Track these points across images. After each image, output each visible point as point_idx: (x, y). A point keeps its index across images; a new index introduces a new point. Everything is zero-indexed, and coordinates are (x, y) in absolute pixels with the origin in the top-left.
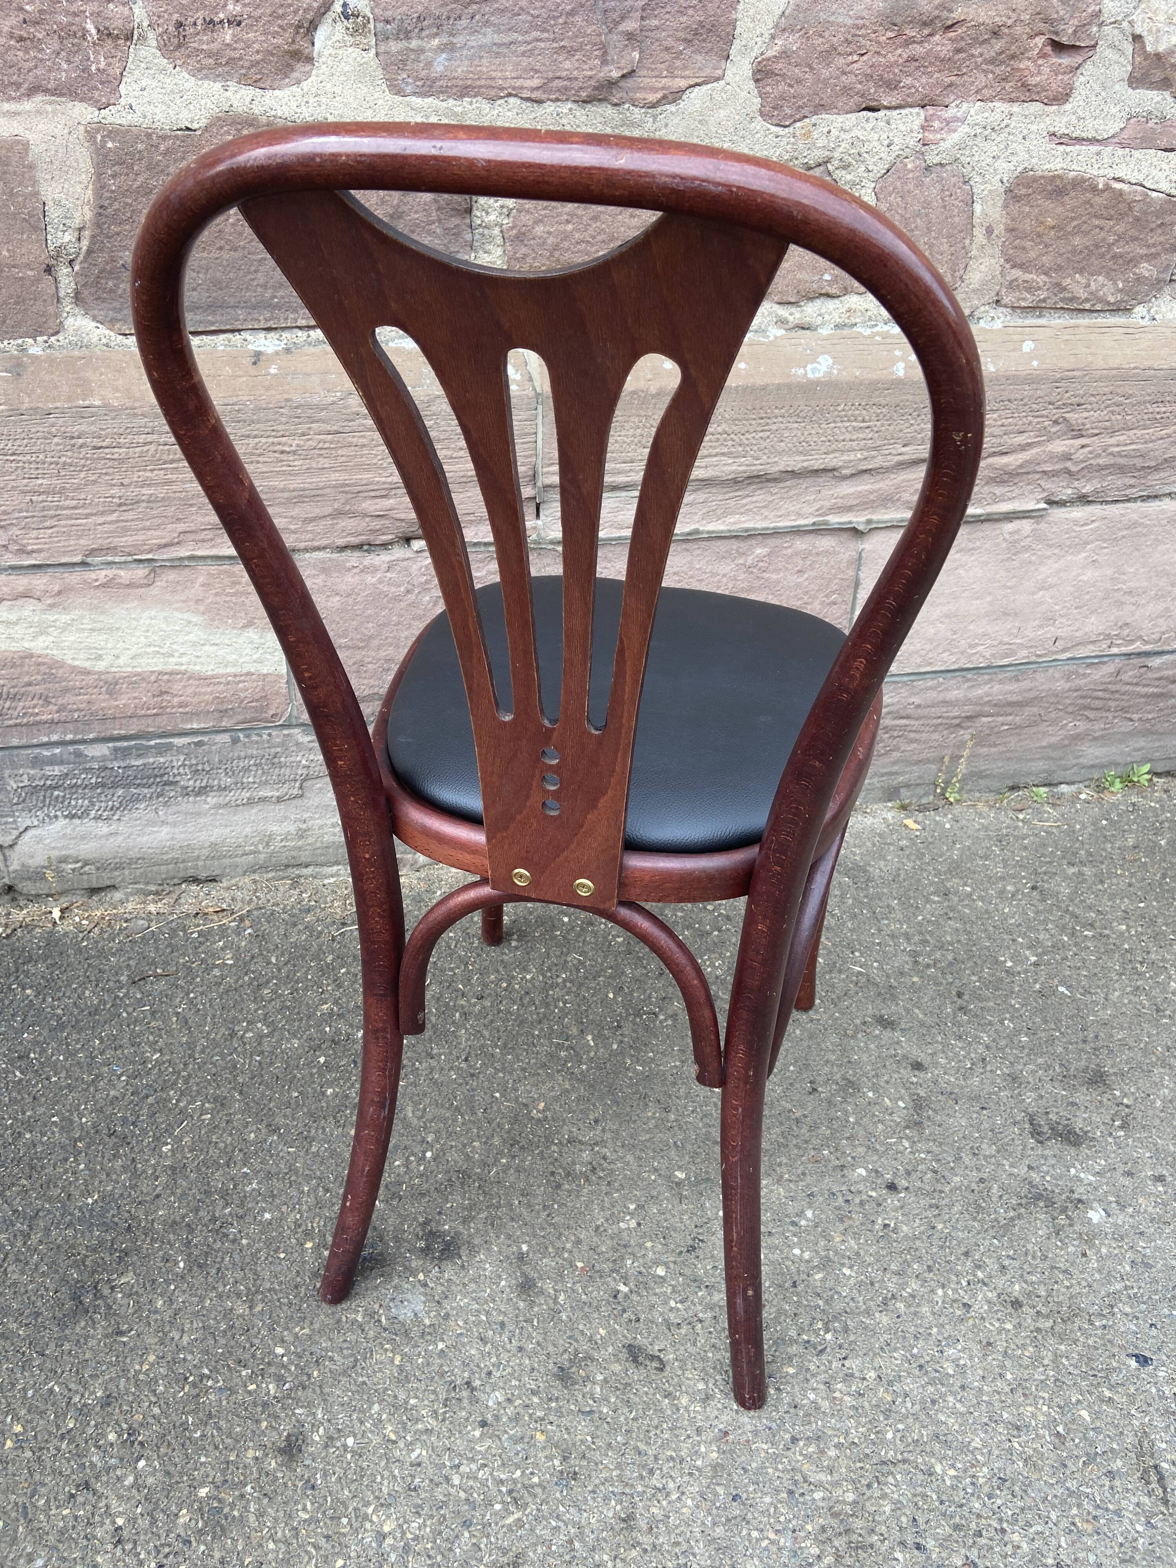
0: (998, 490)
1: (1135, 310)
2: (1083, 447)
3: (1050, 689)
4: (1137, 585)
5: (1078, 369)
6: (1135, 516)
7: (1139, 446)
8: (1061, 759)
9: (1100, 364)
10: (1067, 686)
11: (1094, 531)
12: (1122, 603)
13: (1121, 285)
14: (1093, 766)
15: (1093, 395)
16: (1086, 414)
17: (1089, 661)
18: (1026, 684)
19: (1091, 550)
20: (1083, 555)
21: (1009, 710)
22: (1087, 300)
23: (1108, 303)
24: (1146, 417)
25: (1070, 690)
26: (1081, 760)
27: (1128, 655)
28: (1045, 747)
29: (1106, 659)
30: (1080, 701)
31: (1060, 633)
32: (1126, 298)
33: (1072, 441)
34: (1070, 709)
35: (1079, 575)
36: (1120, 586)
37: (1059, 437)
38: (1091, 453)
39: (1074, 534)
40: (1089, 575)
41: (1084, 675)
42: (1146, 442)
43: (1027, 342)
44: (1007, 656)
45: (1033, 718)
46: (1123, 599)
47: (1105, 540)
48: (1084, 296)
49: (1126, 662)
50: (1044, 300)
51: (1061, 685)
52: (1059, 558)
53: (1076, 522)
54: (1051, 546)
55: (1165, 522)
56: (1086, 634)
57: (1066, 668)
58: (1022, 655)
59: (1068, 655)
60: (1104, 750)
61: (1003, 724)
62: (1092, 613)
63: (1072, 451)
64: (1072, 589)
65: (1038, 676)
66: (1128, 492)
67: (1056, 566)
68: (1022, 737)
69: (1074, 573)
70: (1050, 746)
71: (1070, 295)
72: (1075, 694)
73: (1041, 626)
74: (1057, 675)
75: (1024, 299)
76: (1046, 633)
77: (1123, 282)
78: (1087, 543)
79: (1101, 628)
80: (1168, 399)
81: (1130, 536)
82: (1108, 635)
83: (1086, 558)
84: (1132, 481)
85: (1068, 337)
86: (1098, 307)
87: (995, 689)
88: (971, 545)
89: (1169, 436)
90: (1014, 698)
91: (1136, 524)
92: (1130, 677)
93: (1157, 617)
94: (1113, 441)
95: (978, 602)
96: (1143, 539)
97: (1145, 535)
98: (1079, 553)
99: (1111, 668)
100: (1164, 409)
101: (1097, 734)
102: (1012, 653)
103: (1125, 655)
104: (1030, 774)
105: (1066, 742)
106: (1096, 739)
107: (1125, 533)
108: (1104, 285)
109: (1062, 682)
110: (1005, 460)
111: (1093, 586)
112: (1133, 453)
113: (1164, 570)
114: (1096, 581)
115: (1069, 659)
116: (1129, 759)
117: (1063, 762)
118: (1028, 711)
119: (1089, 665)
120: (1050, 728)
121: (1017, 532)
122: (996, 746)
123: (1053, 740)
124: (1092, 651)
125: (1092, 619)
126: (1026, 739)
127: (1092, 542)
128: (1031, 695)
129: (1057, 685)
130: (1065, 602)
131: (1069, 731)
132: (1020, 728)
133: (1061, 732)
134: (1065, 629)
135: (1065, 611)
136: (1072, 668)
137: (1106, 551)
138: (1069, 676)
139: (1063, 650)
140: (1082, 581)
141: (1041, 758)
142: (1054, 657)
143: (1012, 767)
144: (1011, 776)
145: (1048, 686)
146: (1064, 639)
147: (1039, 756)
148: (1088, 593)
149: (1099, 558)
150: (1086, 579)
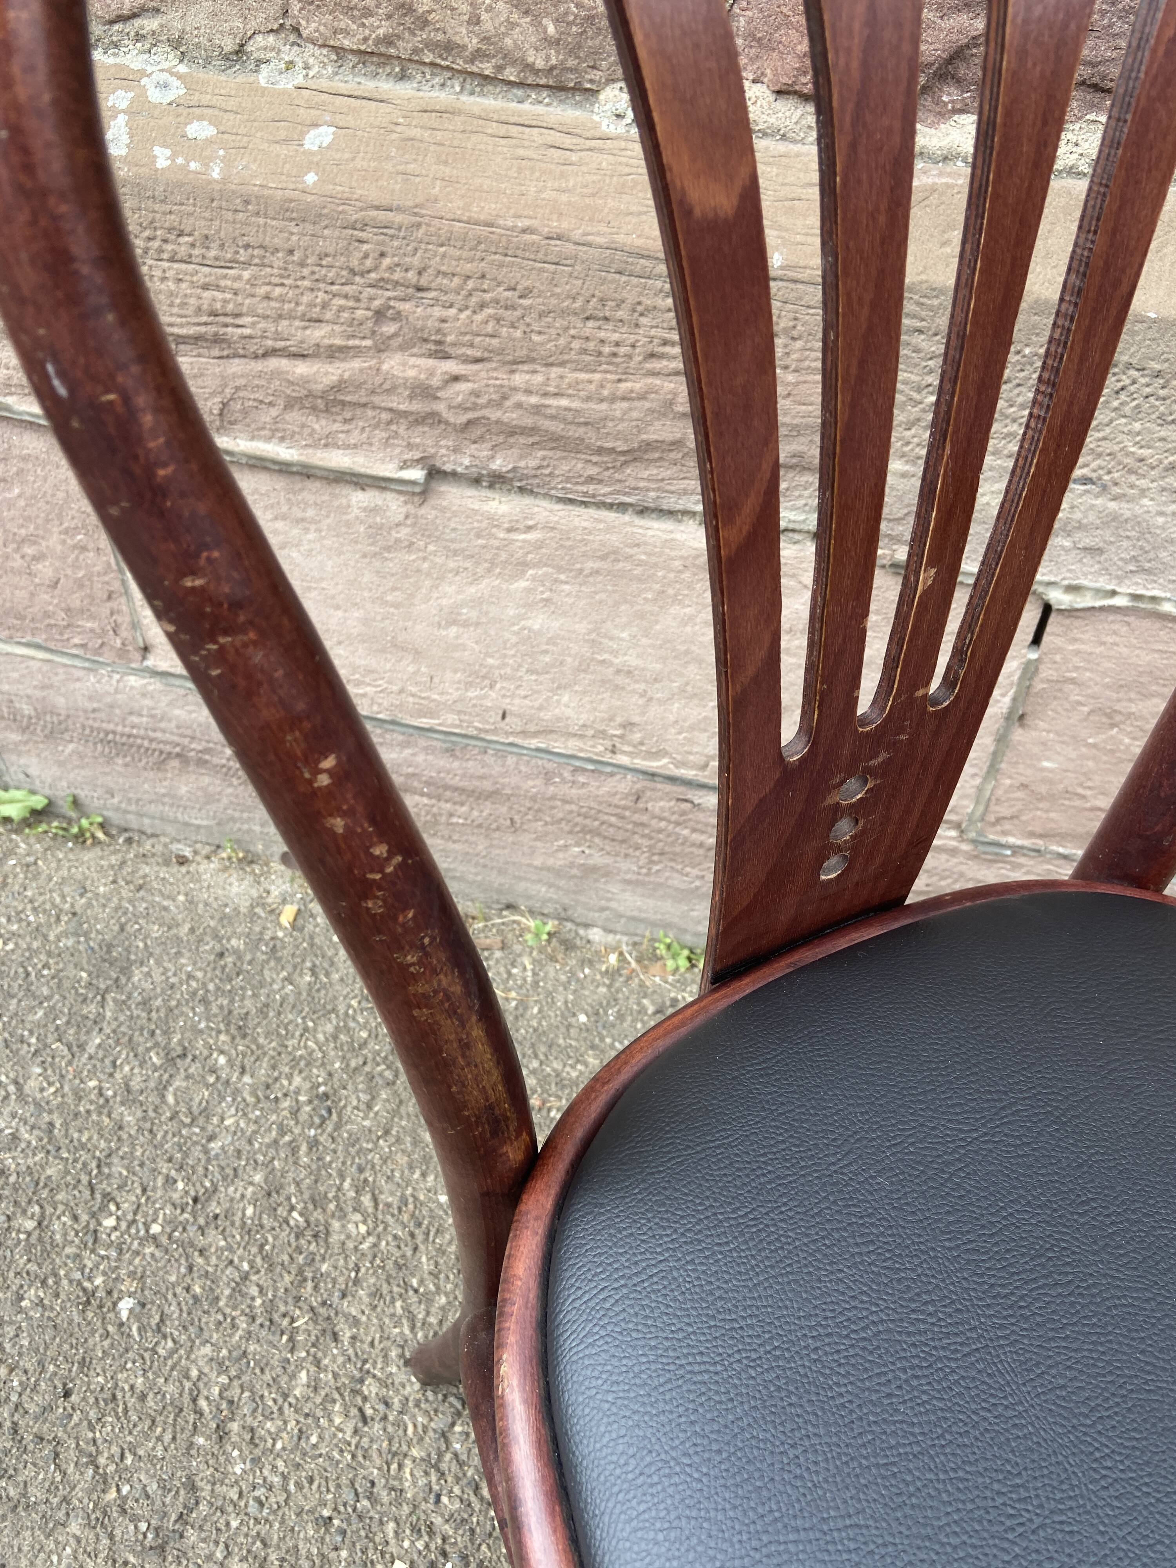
0: (320, 425)
1: (602, 96)
2: (456, 379)
3: (518, 787)
4: (639, 662)
5: (398, 209)
6: (614, 540)
7: (576, 404)
8: (575, 892)
9: (454, 205)
11: (539, 545)
12: (617, 687)
13: (551, 29)
14: (634, 919)
15: (445, 274)
16: (437, 312)
17: (578, 763)
18: (472, 767)
19: (534, 579)
20: (522, 584)
22: (478, 55)
23: (530, 67)
24: (576, 345)
25: (553, 798)
26: (613, 905)
27: (653, 776)
28: (542, 869)
29: (609, 769)
30: (579, 820)
31: (506, 703)
32: (571, 63)
33: (431, 362)
34: (565, 826)
36: (606, 656)
37: (402, 348)
38: (476, 394)
39: (496, 543)
40: (537, 621)
41: (574, 782)
42: (588, 399)
43: (323, 129)
44: (421, 713)
45: (502, 821)
46: (620, 680)
47: (560, 569)
48: (473, 43)
49: (649, 784)
50: (388, 40)
51: (537, 787)
52: (476, 580)
53: (493, 520)
54: (455, 553)
55: (677, 564)
56: (559, 719)
57: (540, 762)
58: (448, 720)
59: (534, 743)
60: (651, 902)
62: (562, 686)
63: (436, 382)
64: (514, 639)
65: (490, 760)
66: (591, 488)
67: (472, 590)
68: (495, 842)
69: (511, 612)
70: (549, 869)
71: (440, 36)
72: (568, 807)
73: (469, 685)
74: (523, 768)
75: (346, 32)
76: (485, 697)
77: (556, 21)
78: (524, 565)
79: (584, 718)
80: (620, 314)
81: (609, 573)
82: (603, 732)
83: (528, 590)
84: (592, 471)
85: (416, 132)
86: (511, 74)
87: (420, 758)
88: (297, 513)
89: (642, 397)
90: (456, 781)
91: (611, 555)
92: (662, 809)
93: (692, 728)
94: (519, 379)
95: (340, 613)
96: (634, 586)
97: (640, 580)
98: (514, 578)
99: (625, 785)
100: (616, 337)
101: (628, 877)
102: (431, 714)
103: (645, 773)
104: (529, 897)
105: (574, 871)
106: (628, 882)
107: (597, 565)
108: (513, 25)
109: (538, 782)
110: (302, 369)
111: (555, 644)
112: (570, 416)
113: (687, 652)
114: (558, 637)
115: (538, 750)
118: (488, 808)
119: (576, 770)
120: (539, 844)
121: (374, 510)
122: (454, 842)
123: (551, 862)
124: (581, 750)
125: (565, 698)
126: (504, 848)
127: (535, 566)
128: (487, 785)
129: (531, 783)
130: (505, 656)
131: (576, 857)
132: (485, 828)
133: (561, 855)
134: (517, 701)
135: (508, 670)
136: (550, 766)
137: (567, 587)
138: (548, 777)
139: (524, 733)
140: (530, 630)
141: (539, 881)
142: (511, 739)
143: (496, 880)
144: (499, 891)
145: (514, 780)
146: (519, 716)
147: (535, 877)
148: (546, 652)
149: (556, 598)
150: (536, 627)
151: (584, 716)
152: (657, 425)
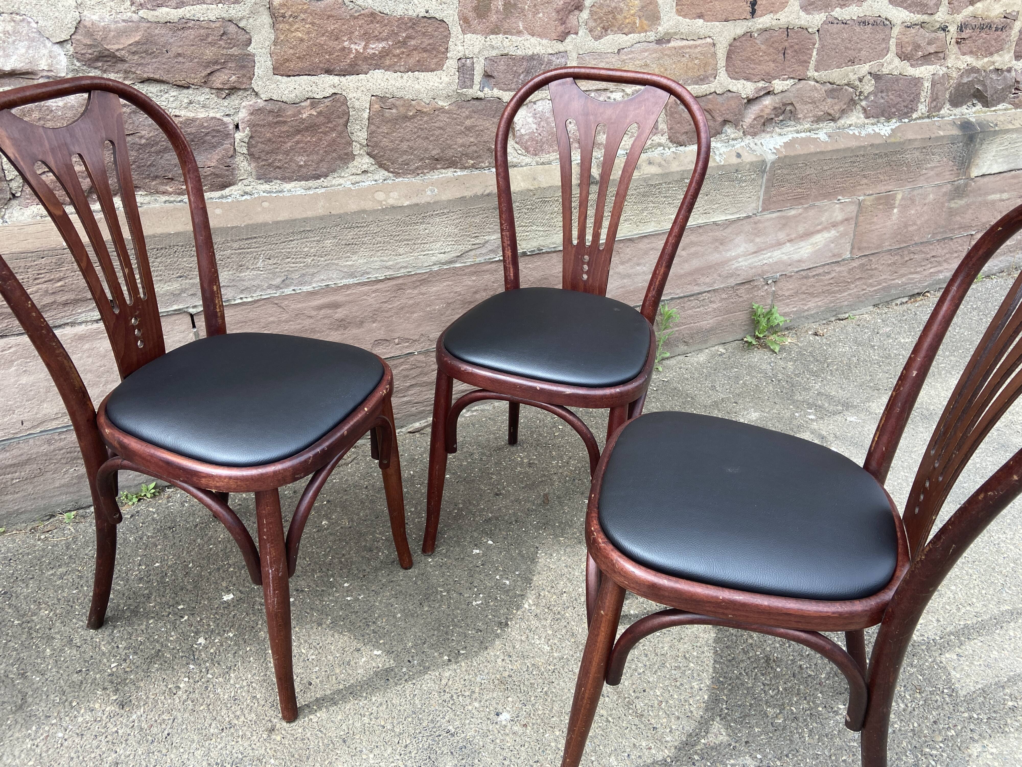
3: (38, 452)
8: (78, 491)
10: (52, 447)
11: (15, 352)
18: (15, 452)
19: (18, 365)
20: (13, 369)
21: (12, 470)
25: (54, 450)
28: (60, 487)
30: (68, 455)
31: (22, 418)
34: (64, 461)
35: (17, 381)
40: (24, 380)
41: (60, 439)
45: (36, 472)
47: (26, 358)
51: (45, 448)
56: (45, 415)
57: (43, 437)
58: (1, 435)
59: (38, 430)
61: (13, 479)
62: (43, 401)
64: (17, 390)
65: (22, 445)
68: (36, 484)
69: (12, 381)
70: (63, 486)
72: (62, 452)
74: (37, 443)
76: (12, 419)
78: (12, 361)
79: (55, 411)
80: (20, 270)
83: (17, 370)
89: (36, 292)
90: (10, 462)
98: (9, 367)
104: (59, 505)
105: (75, 481)
109: (46, 446)
111: (34, 386)
114: (34, 383)
115: (41, 432)
116: (136, 482)
117: (82, 493)
118: (28, 468)
119: (60, 433)
120: (55, 475)
122: (17, 493)
123: (63, 482)
124: (59, 424)
125: (45, 405)
126: (40, 485)
127: (16, 360)
128: (24, 457)
129: (43, 448)
130: (15, 398)
131: (72, 474)
132: (29, 479)
133: (66, 476)
134: (26, 415)
135: (18, 404)
136: (48, 437)
137: (31, 364)
138: (49, 442)
139: (33, 427)
140: (22, 384)
141: (61, 494)
142: (28, 433)
143: (41, 503)
144: (45, 509)
145: (35, 451)
146: (28, 420)
147: (59, 493)
148: (31, 390)
149: (28, 369)
150: (24, 382)
151: (55, 410)
152: (45, 299)
